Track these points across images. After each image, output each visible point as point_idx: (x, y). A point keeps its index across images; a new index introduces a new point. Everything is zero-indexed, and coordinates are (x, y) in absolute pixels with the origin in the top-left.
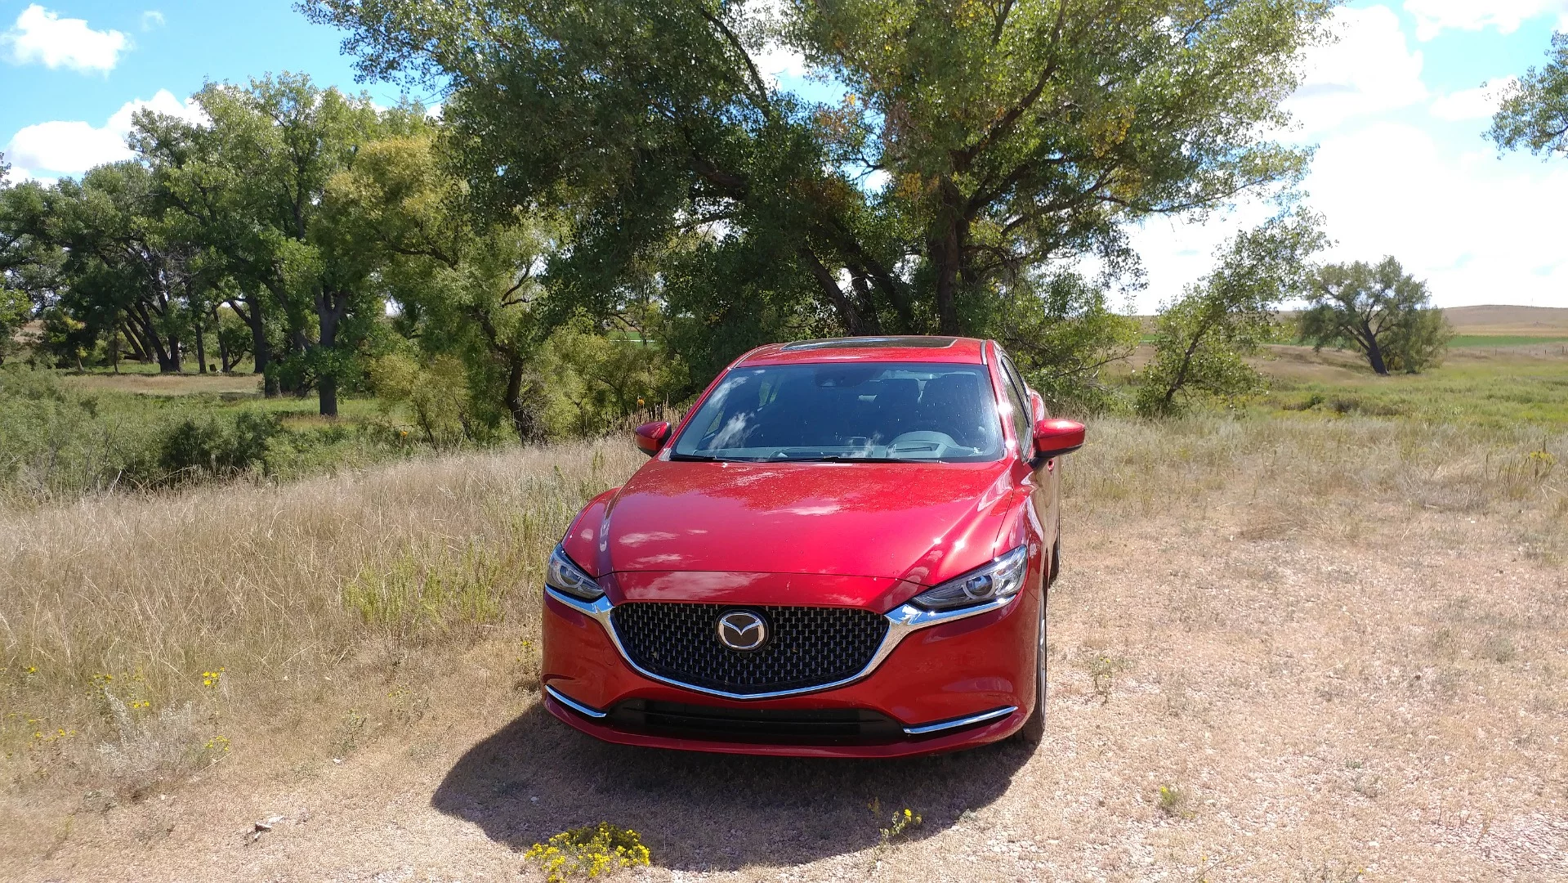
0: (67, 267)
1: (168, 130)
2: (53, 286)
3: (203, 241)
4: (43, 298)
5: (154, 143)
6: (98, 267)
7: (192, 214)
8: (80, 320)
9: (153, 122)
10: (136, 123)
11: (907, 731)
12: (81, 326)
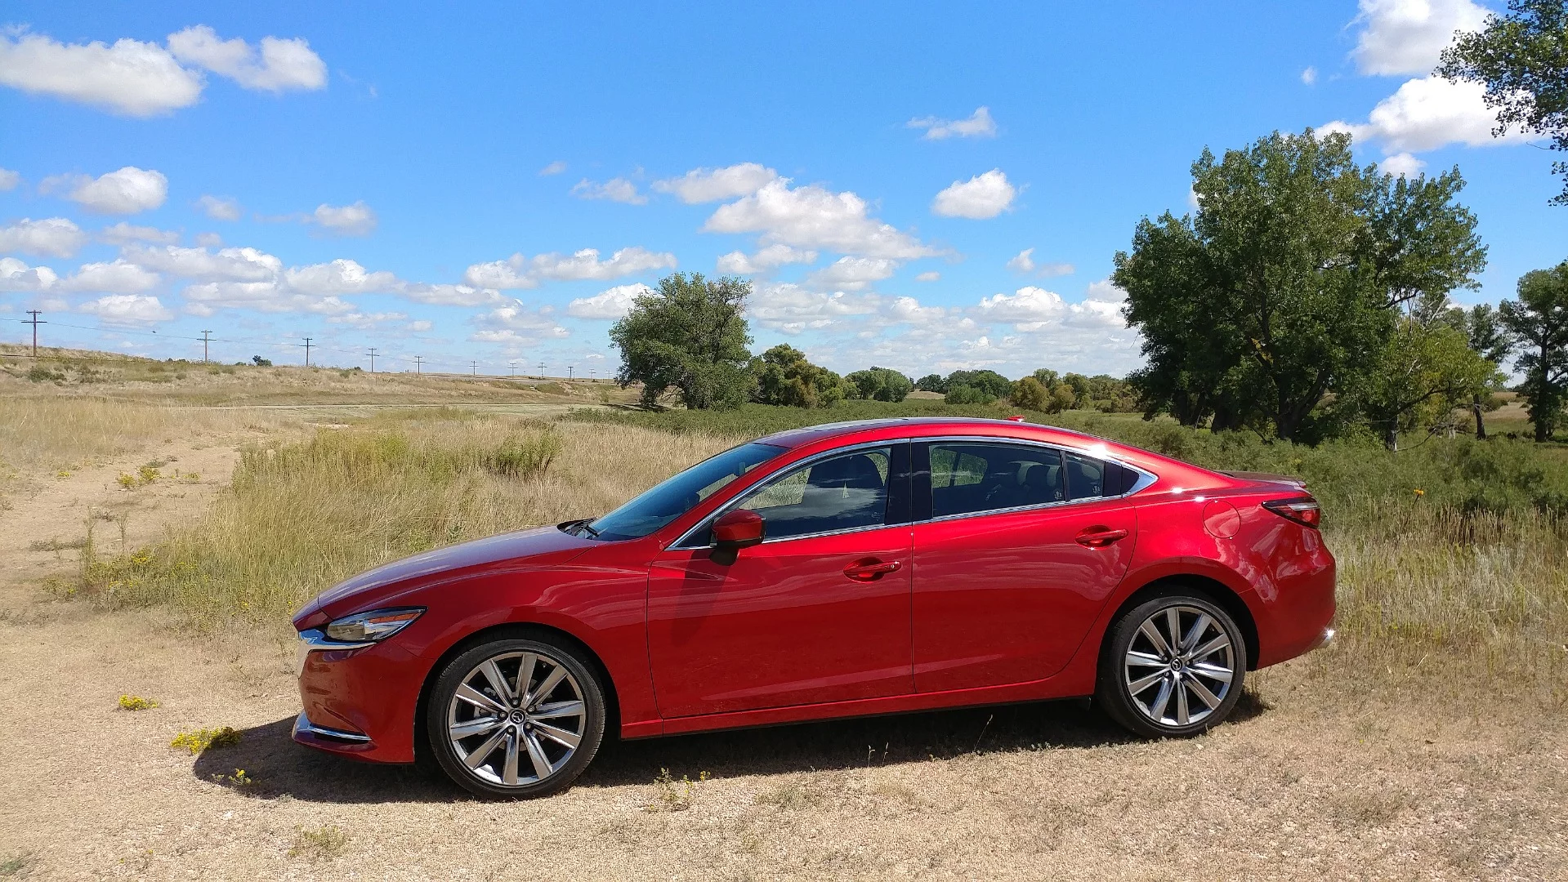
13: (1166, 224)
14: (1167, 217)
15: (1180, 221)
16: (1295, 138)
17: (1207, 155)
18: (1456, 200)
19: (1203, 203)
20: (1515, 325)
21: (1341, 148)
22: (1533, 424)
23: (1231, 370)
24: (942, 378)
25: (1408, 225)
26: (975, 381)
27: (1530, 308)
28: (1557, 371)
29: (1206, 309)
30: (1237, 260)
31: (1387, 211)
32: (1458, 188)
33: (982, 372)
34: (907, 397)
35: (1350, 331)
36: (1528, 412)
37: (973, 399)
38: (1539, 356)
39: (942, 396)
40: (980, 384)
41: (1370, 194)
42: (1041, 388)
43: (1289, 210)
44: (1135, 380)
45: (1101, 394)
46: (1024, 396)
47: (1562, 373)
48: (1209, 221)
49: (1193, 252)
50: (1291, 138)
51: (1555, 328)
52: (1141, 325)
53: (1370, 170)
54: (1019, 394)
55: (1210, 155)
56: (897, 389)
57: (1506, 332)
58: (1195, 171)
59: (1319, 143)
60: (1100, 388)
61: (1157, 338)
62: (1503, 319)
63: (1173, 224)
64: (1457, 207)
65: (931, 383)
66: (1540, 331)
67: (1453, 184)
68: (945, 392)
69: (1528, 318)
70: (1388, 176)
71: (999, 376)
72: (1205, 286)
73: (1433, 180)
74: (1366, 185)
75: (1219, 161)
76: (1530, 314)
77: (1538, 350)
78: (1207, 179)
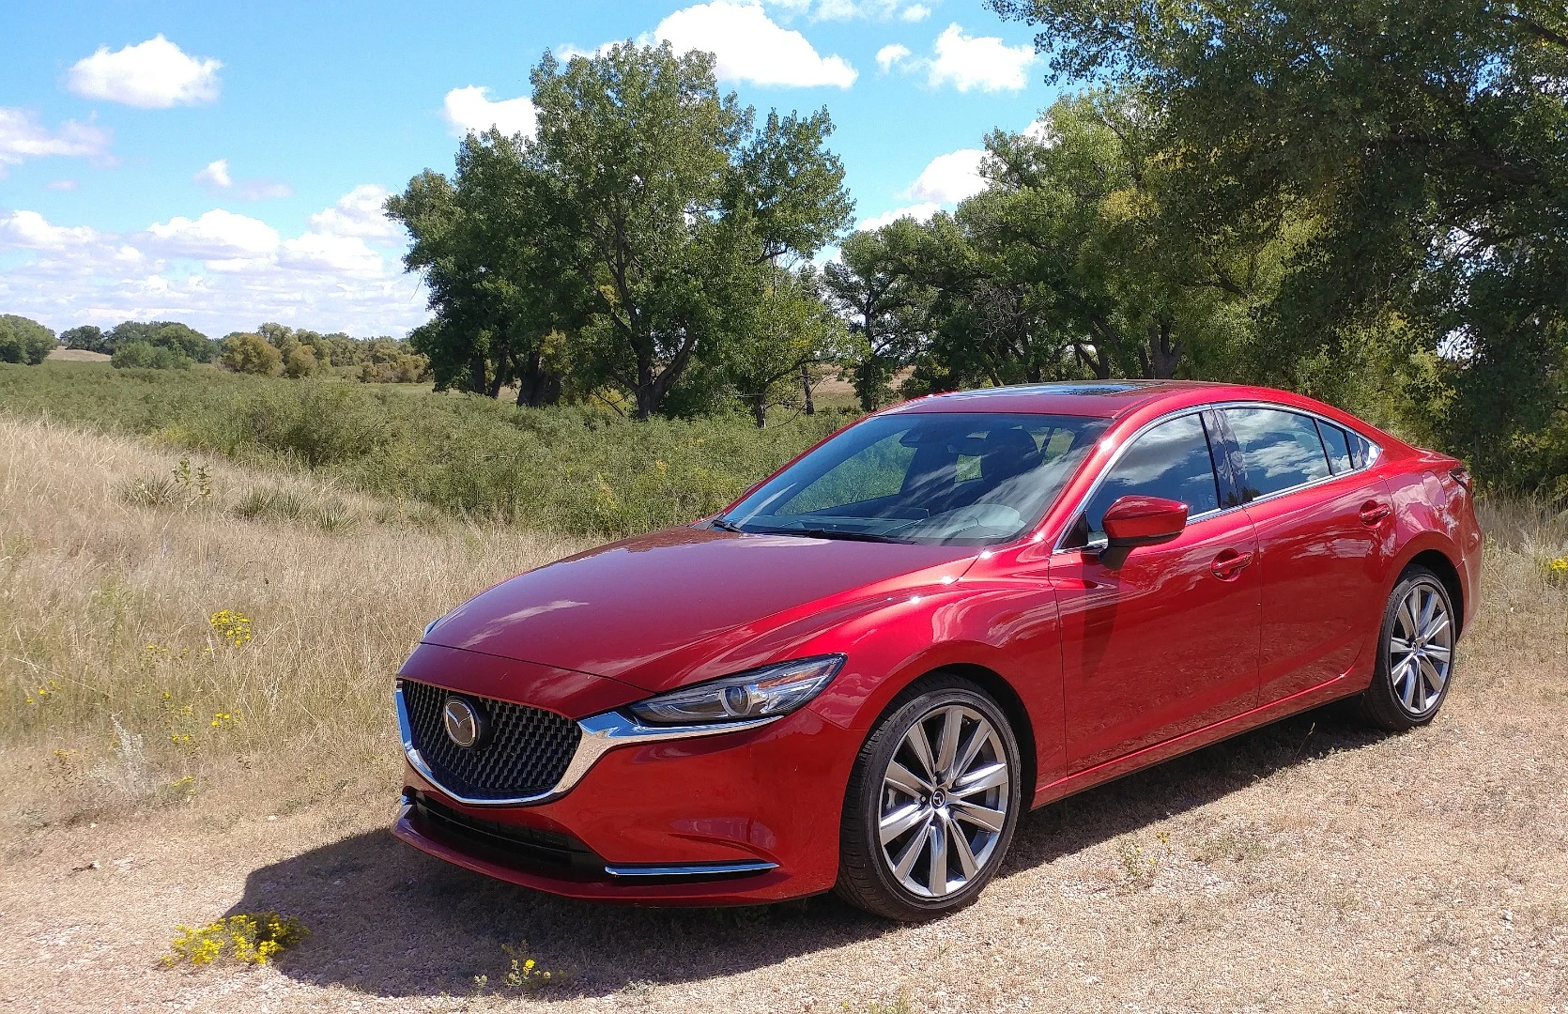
0: (935, 310)
1: (1020, 153)
2: (926, 329)
3: (1034, 275)
4: (917, 341)
5: (1005, 168)
6: (964, 307)
7: (1038, 246)
8: (944, 366)
9: (1005, 144)
10: (988, 147)
11: (607, 869)
12: (946, 372)
13: (492, 142)
14: (494, 132)
15: (509, 140)
16: (651, 51)
17: (548, 60)
18: (827, 144)
19: (541, 119)
20: (841, 290)
21: (705, 69)
22: (859, 398)
23: (583, 330)
24: (102, 332)
25: (778, 169)
26: (156, 337)
27: (854, 273)
28: (880, 342)
29: (552, 253)
30: (585, 196)
31: (759, 151)
32: (828, 131)
33: (165, 325)
34: (49, 357)
35: (725, 288)
36: (855, 386)
37: (158, 363)
38: (863, 325)
39: (108, 358)
40: (165, 341)
41: (733, 129)
42: (268, 349)
43: (650, 137)
44: (420, 339)
45: (340, 358)
46: (247, 359)
47: (885, 344)
48: (554, 141)
49: (531, 181)
50: (647, 49)
51: (877, 295)
52: (425, 270)
53: (730, 99)
54: (239, 357)
55: (551, 60)
56: (31, 343)
57: (830, 297)
58: (534, 79)
59: (678, 61)
60: (339, 350)
61: (448, 289)
62: (829, 283)
63: (502, 143)
64: (828, 153)
65: (85, 338)
66: (863, 298)
67: (823, 127)
68: (111, 352)
69: (851, 284)
70: (751, 110)
71: (193, 332)
72: (549, 224)
73: (805, 119)
74: (726, 117)
75: (560, 71)
76: (854, 279)
77: (861, 319)
78: (548, 92)
